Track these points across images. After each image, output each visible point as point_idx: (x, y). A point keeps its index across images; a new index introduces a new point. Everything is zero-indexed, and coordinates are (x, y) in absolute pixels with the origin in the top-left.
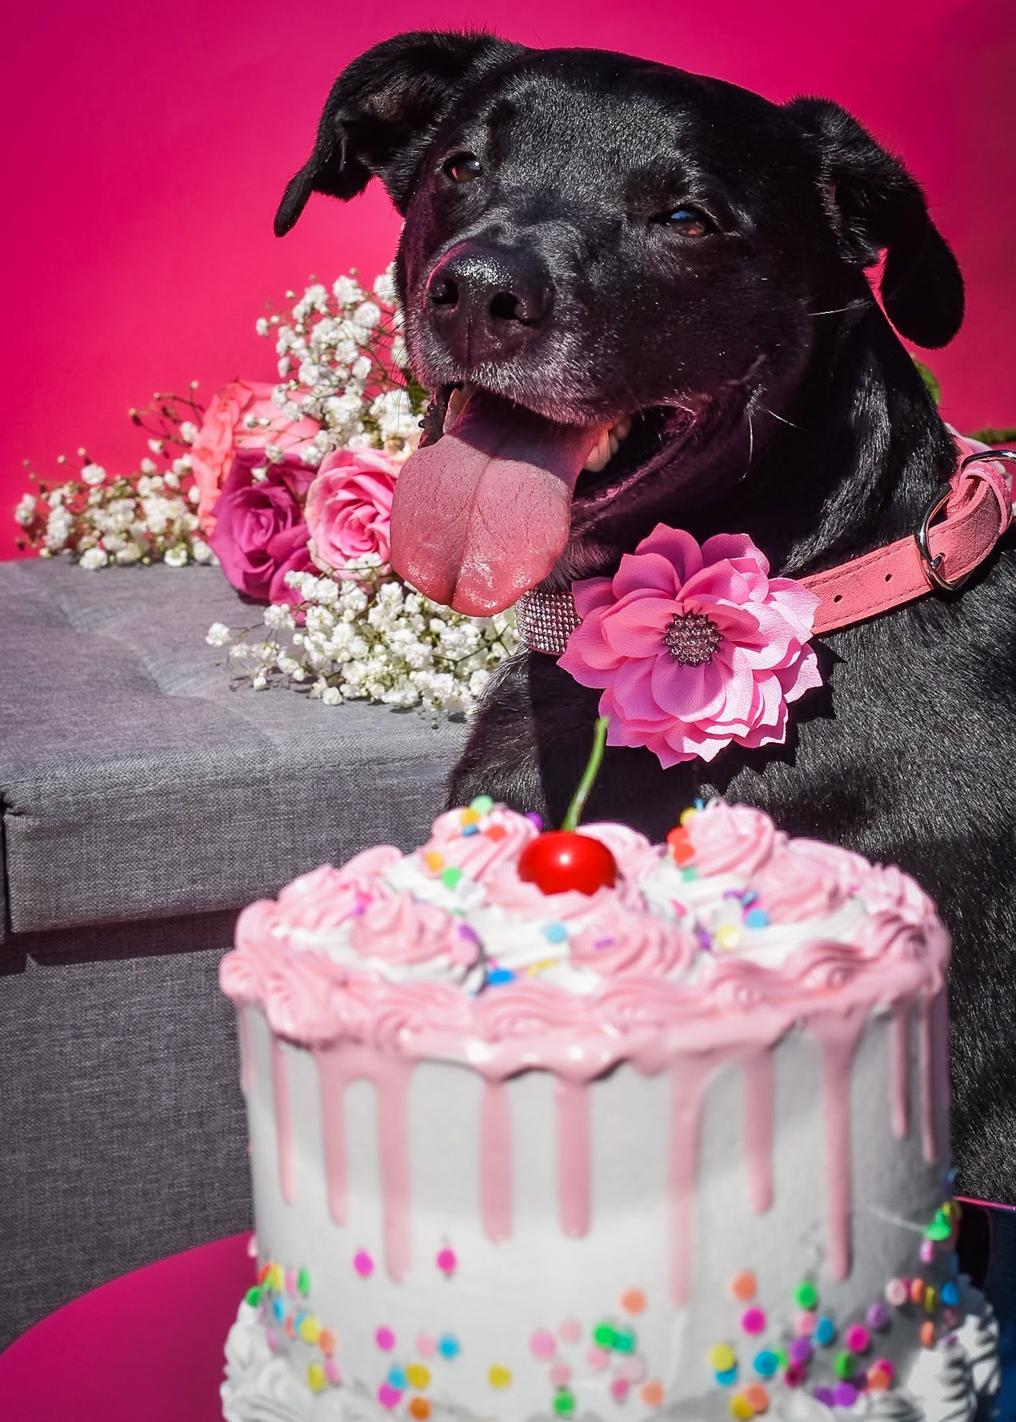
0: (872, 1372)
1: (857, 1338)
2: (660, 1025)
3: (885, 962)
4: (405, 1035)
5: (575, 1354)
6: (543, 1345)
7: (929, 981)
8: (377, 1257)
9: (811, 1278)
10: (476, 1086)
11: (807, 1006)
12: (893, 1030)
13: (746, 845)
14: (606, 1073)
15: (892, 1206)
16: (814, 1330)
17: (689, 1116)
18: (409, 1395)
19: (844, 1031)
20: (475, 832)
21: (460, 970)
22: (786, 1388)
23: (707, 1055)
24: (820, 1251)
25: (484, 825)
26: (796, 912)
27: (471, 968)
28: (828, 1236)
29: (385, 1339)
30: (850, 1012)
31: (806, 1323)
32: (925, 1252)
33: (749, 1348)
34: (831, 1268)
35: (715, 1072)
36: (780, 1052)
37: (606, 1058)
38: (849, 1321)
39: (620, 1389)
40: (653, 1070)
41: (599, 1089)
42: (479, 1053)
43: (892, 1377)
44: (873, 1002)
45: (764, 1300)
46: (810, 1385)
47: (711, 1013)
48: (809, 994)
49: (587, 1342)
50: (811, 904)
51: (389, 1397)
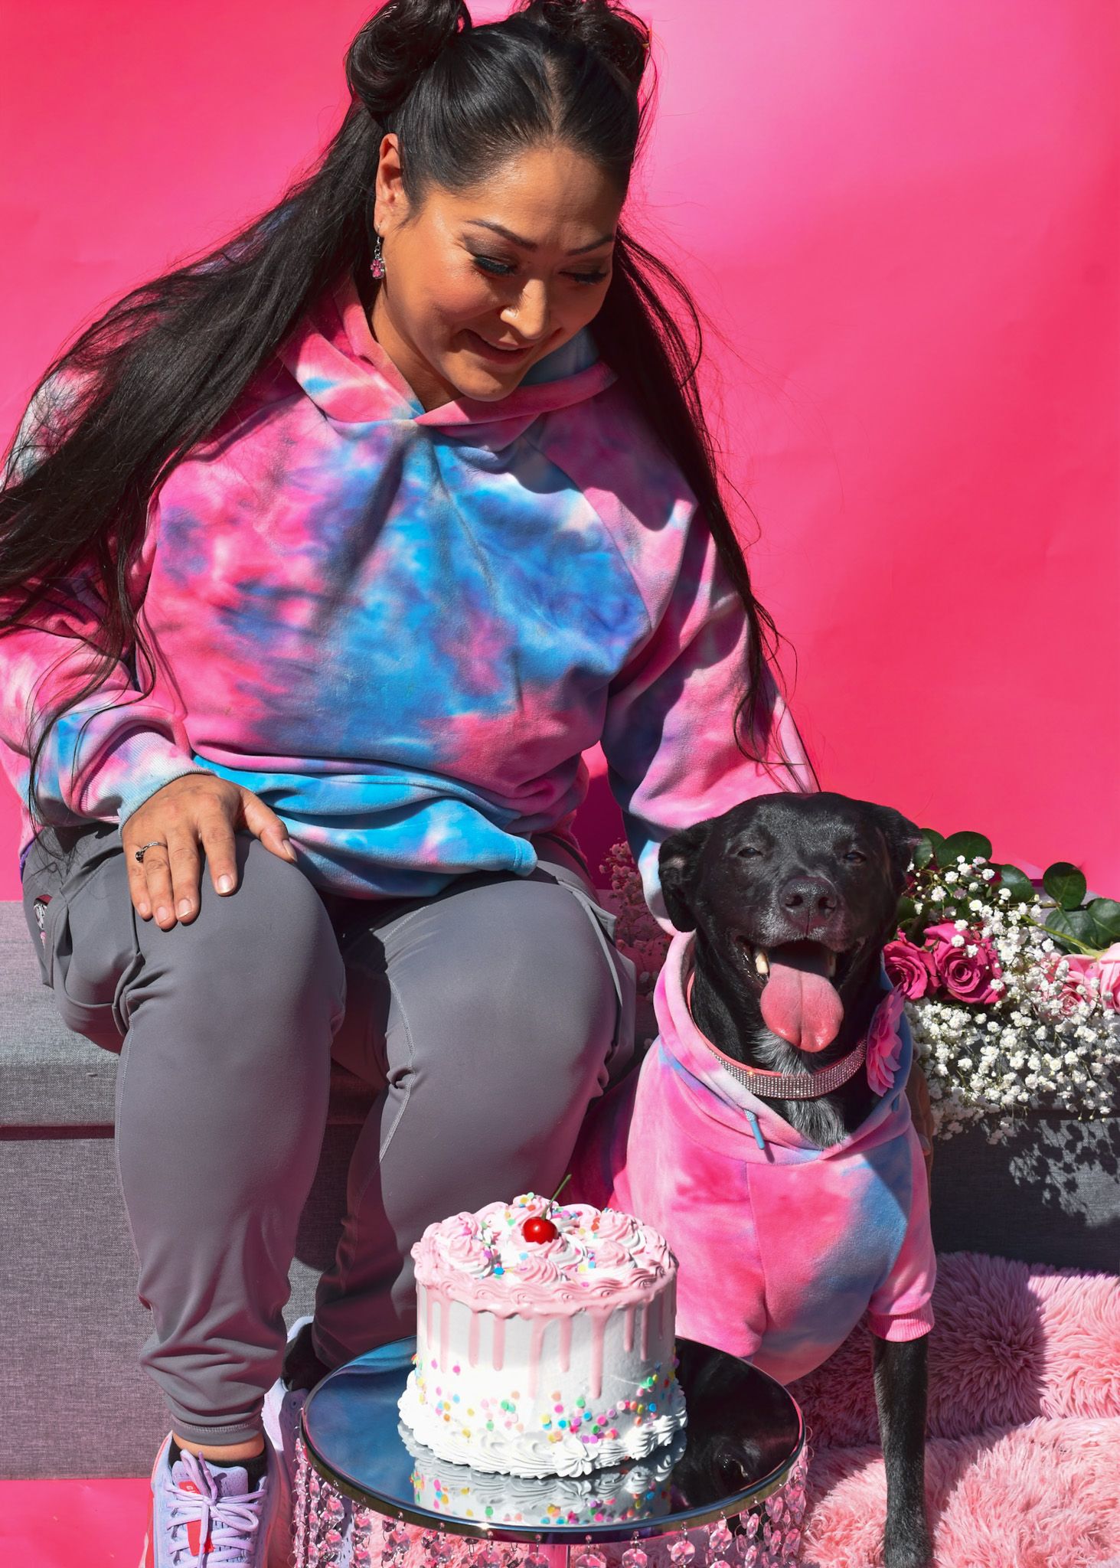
0: (607, 1432)
1: (600, 1420)
2: (531, 1303)
3: (630, 1289)
4: (450, 1290)
5: (496, 1409)
6: (485, 1405)
7: (648, 1297)
8: (438, 1362)
9: (583, 1398)
10: (470, 1313)
11: (589, 1303)
12: (626, 1316)
13: (616, 1229)
14: (511, 1316)
15: (621, 1375)
16: (583, 1415)
17: (539, 1336)
18: (445, 1412)
19: (604, 1313)
20: (524, 1206)
21: (482, 1267)
22: (570, 1433)
23: (547, 1316)
24: (587, 1388)
25: (528, 1204)
26: (605, 1264)
27: (486, 1266)
28: (591, 1383)
29: (439, 1391)
30: (606, 1307)
31: (579, 1412)
32: (638, 1393)
33: (556, 1418)
34: (591, 1395)
35: (550, 1321)
36: (574, 1318)
37: (512, 1311)
38: (598, 1415)
39: (508, 1424)
40: (528, 1318)
41: (508, 1321)
42: (471, 1302)
43: (616, 1435)
44: (617, 1304)
45: (563, 1402)
46: (580, 1434)
47: (553, 1301)
48: (593, 1299)
49: (499, 1405)
50: (610, 1263)
51: (439, 1412)
